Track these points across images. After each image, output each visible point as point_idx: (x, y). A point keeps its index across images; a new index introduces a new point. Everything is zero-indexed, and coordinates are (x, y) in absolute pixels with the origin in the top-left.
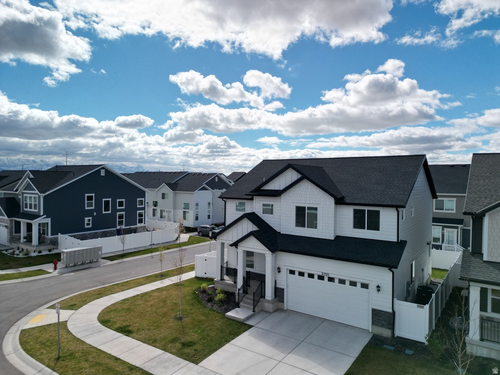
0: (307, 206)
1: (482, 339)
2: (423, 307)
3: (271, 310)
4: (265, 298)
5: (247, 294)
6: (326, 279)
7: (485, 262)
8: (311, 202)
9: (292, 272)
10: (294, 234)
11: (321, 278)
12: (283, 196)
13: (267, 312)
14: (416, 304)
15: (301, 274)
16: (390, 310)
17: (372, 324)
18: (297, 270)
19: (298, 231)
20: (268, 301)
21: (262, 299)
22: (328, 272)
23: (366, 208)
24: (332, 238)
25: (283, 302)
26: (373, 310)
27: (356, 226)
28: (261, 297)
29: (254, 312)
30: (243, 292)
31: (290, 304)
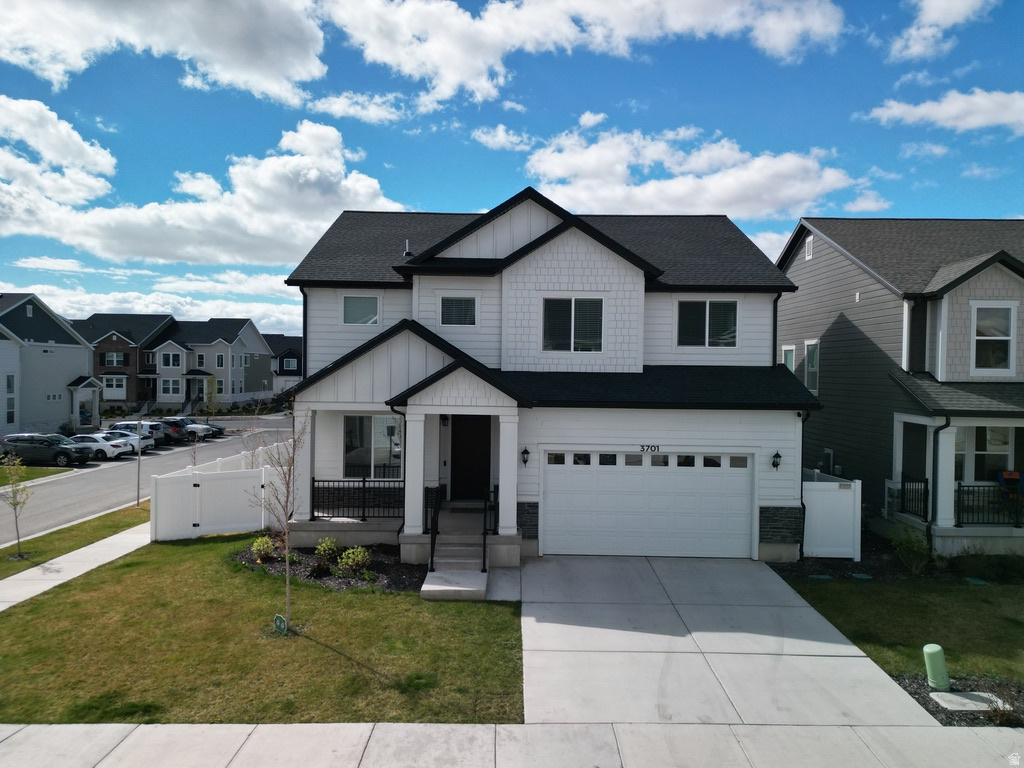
0: (573, 297)
1: (959, 524)
2: (849, 487)
3: (516, 561)
4: (497, 533)
5: (438, 533)
6: (647, 460)
7: (940, 384)
8: (587, 287)
9: (557, 459)
10: (539, 369)
11: (634, 460)
12: (507, 273)
13: (509, 568)
14: (837, 484)
15: (582, 459)
16: (797, 504)
17: (760, 542)
18: (569, 452)
19: (550, 361)
20: (509, 540)
21: (490, 538)
22: (655, 443)
23: (708, 298)
24: (638, 370)
25: (536, 537)
26: (763, 511)
27: (684, 340)
28: (485, 534)
29: (484, 571)
30: (425, 532)
31: (550, 539)
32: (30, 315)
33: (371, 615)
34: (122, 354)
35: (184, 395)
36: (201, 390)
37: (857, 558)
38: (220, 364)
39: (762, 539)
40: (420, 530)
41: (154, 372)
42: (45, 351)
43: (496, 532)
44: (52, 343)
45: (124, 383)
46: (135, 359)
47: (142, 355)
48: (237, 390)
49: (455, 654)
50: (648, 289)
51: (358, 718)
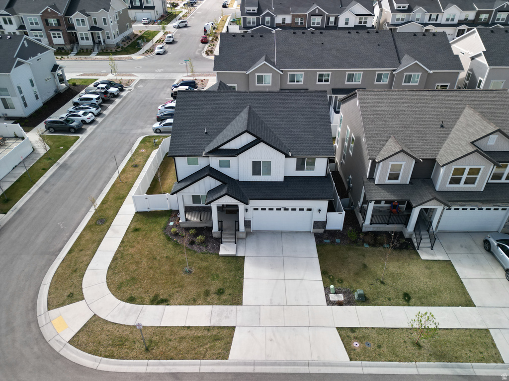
0: (262, 160)
1: (371, 224)
2: (341, 214)
3: (245, 236)
6: (282, 209)
7: (376, 184)
8: (266, 158)
9: (256, 210)
10: (251, 180)
11: (279, 209)
13: (242, 239)
14: (338, 213)
15: (263, 209)
16: (325, 220)
18: (260, 208)
19: (255, 178)
20: (242, 232)
21: (237, 232)
22: (285, 206)
23: (306, 158)
24: (282, 180)
25: (250, 228)
26: (314, 222)
27: (298, 169)
28: (236, 230)
29: (235, 243)
30: (219, 230)
31: (254, 227)
32: (27, 46)
33: (208, 264)
34: (56, 19)
35: (92, 41)
36: (99, 38)
37: (341, 230)
38: (105, 23)
39: (314, 228)
40: (218, 230)
41: (74, 29)
42: (38, 60)
43: (239, 230)
44: (39, 54)
45: (61, 35)
46: (63, 22)
47: (65, 18)
48: (116, 35)
49: (228, 281)
50: (286, 157)
51: (209, 304)
